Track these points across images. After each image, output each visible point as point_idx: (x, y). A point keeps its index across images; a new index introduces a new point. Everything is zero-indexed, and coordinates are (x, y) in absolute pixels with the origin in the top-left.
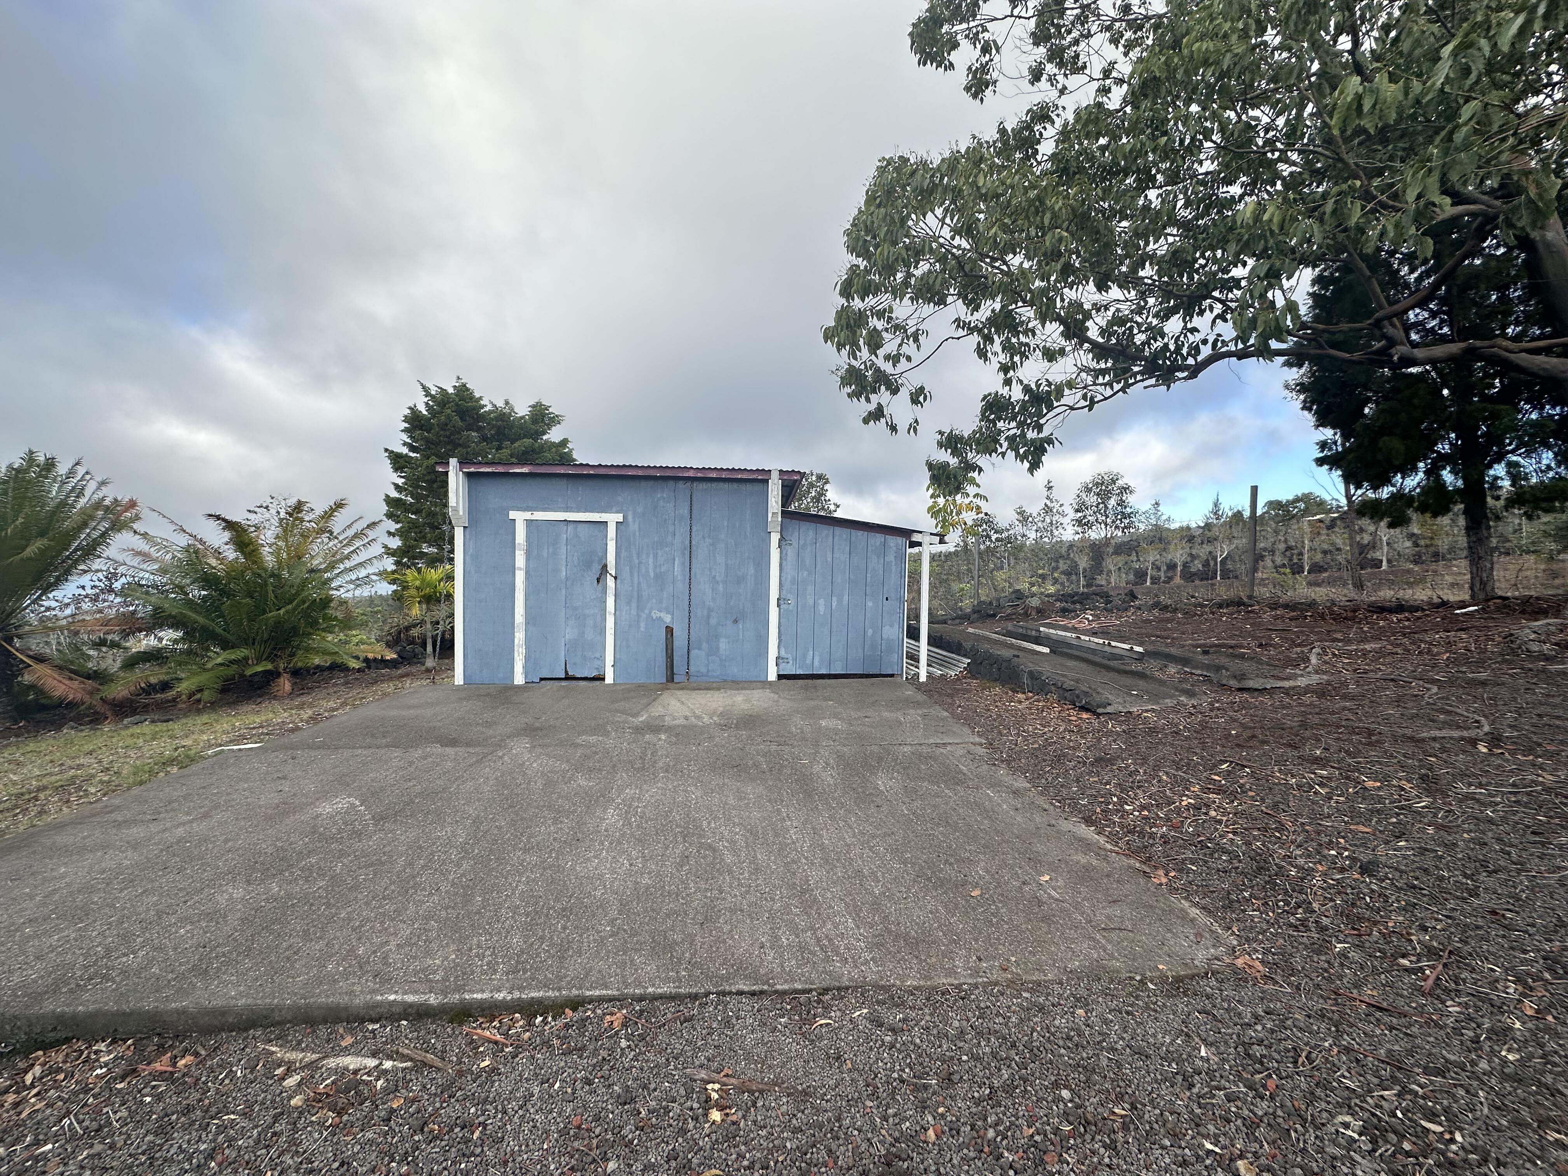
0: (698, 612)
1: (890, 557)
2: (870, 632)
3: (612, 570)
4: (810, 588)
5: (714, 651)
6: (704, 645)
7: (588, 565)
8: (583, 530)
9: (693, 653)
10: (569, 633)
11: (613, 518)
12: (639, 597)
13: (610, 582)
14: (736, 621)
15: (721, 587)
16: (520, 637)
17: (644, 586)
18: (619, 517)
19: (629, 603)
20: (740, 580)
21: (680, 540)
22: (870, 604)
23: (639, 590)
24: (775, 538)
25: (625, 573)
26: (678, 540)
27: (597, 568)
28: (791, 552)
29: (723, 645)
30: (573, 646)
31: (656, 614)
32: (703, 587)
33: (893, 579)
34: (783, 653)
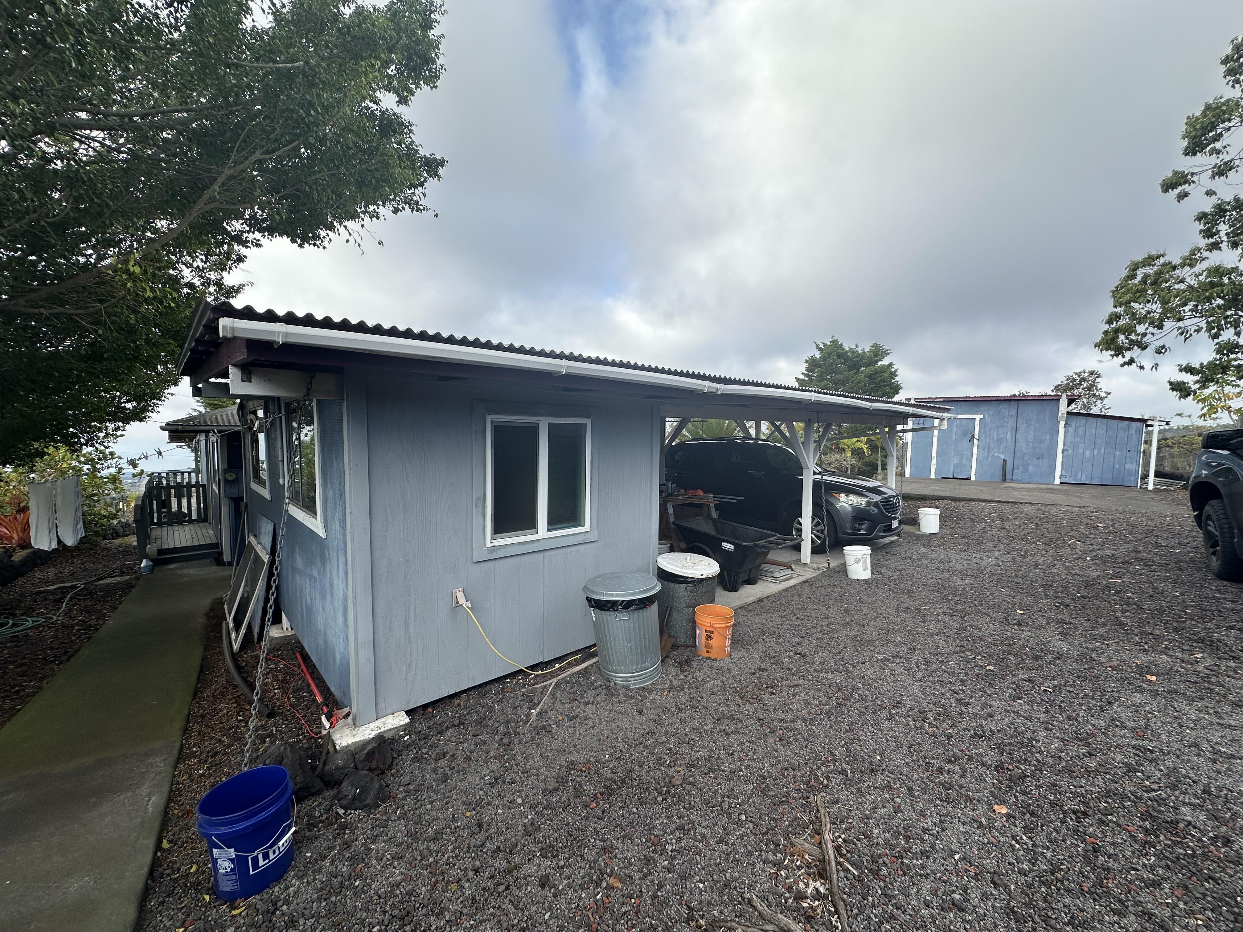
0: (1018, 454)
1: (1133, 432)
2: (1117, 466)
3: (977, 436)
4: (1081, 445)
5: (1026, 470)
6: (1021, 468)
7: (965, 435)
8: (964, 422)
9: (1015, 471)
10: (956, 461)
11: (978, 417)
12: (989, 448)
13: (976, 442)
14: (1038, 459)
15: (1031, 444)
16: (934, 461)
17: (991, 443)
18: (982, 416)
19: (984, 450)
20: (1042, 441)
21: (1011, 423)
22: (1118, 453)
23: (989, 445)
24: (1062, 424)
25: (983, 438)
26: (1010, 425)
27: (969, 436)
28: (1071, 430)
29: (1031, 468)
30: (956, 466)
31: (996, 455)
32: (1021, 444)
33: (1134, 442)
34: (1064, 473)
